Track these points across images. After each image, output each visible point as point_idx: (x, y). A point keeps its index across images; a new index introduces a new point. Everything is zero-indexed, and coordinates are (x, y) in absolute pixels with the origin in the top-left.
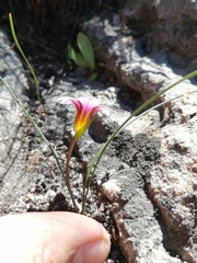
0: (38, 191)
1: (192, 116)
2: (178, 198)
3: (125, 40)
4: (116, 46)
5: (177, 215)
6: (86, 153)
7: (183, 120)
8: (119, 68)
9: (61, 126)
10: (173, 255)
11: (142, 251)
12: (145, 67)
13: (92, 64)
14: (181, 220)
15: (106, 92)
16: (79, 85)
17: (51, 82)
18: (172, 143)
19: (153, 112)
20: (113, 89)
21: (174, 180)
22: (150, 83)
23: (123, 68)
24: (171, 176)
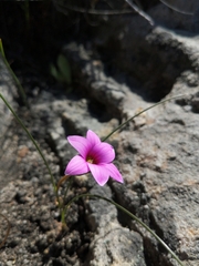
1: (142, 125)
2: (129, 185)
3: (95, 63)
4: (88, 68)
5: (129, 198)
6: (63, 150)
7: (136, 128)
8: (90, 86)
9: (43, 128)
10: (124, 226)
11: (103, 223)
12: (109, 86)
13: (69, 80)
14: (131, 201)
15: (80, 103)
16: (58, 96)
17: (36, 92)
18: (126, 145)
19: (114, 121)
20: (84, 101)
21: (127, 172)
22: (113, 98)
23: (94, 85)
24: (126, 169)
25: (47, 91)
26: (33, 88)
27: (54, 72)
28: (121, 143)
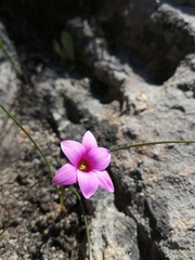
0: (26, 160)
1: (142, 111)
2: (127, 172)
3: (98, 41)
4: (91, 47)
5: (125, 184)
6: (64, 131)
7: (136, 113)
8: (93, 64)
9: (45, 108)
11: (99, 207)
12: (112, 66)
13: (72, 56)
14: (127, 187)
15: (82, 82)
16: (60, 74)
17: (39, 69)
18: (126, 130)
19: (116, 103)
20: (87, 80)
21: (125, 158)
22: (115, 80)
23: (96, 64)
24: (124, 155)
25: (50, 67)
26: (36, 65)
27: (57, 48)
28: (120, 128)
